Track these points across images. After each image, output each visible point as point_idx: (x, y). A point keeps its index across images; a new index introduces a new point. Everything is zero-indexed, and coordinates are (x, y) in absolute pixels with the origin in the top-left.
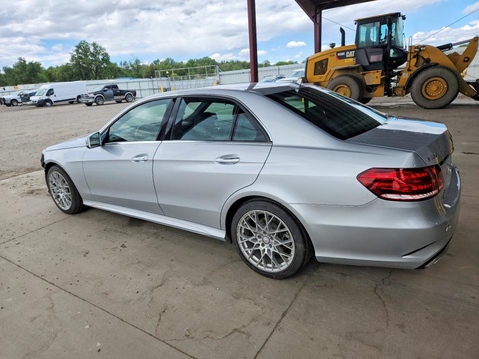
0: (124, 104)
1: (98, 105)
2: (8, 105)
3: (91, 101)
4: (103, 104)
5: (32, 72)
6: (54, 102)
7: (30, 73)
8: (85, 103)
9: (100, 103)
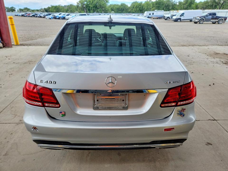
0: (216, 24)
1: (200, 23)
2: (166, 19)
3: (197, 21)
4: (202, 24)
5: (190, 4)
6: (182, 20)
7: (188, 5)
8: (193, 22)
9: (201, 22)
